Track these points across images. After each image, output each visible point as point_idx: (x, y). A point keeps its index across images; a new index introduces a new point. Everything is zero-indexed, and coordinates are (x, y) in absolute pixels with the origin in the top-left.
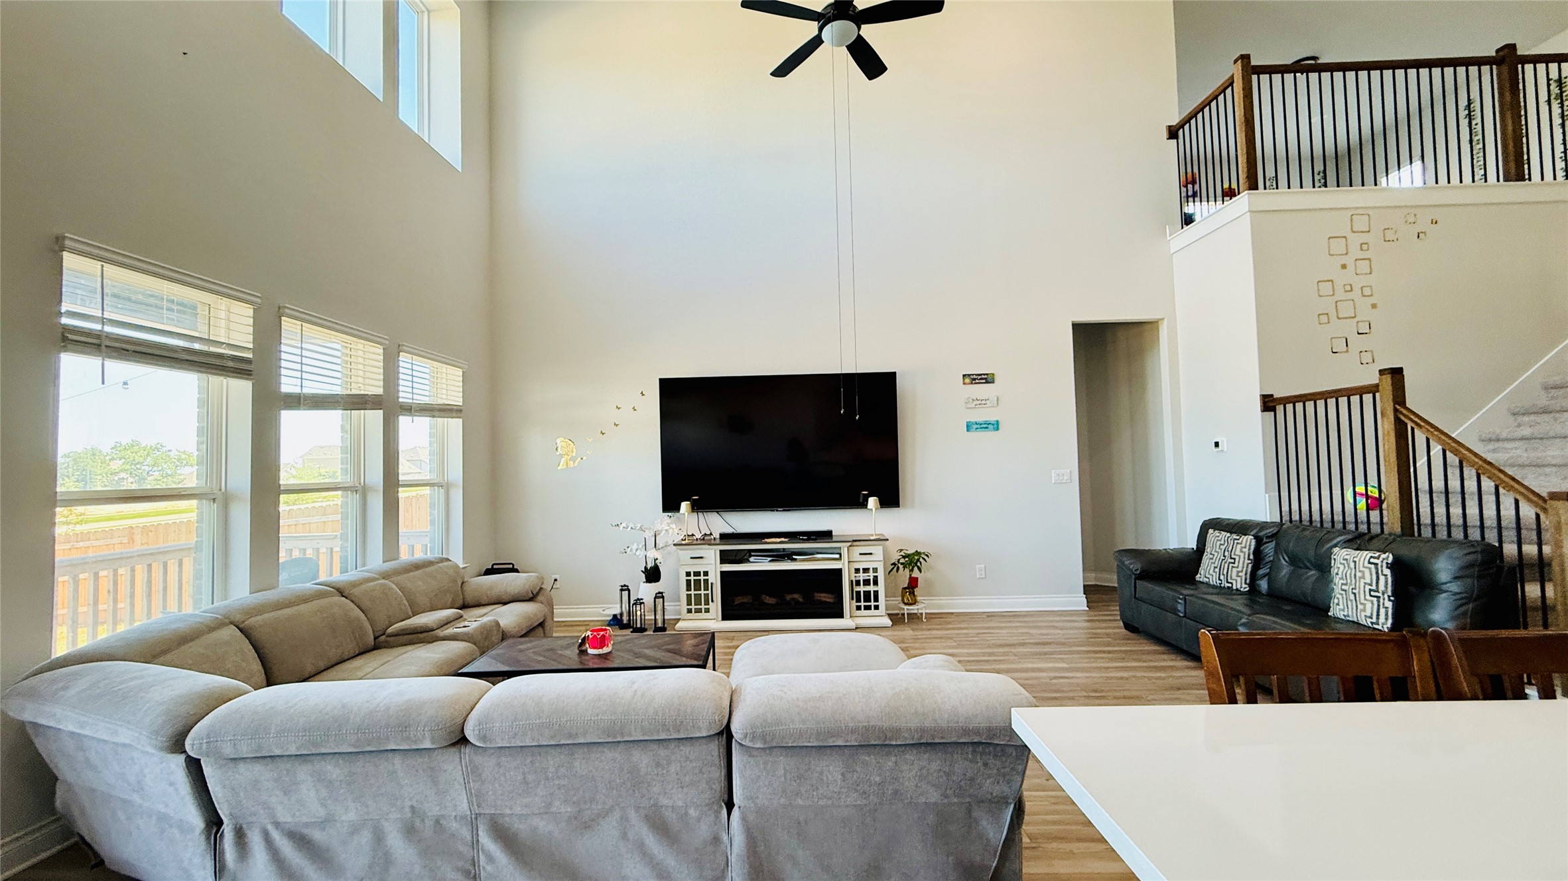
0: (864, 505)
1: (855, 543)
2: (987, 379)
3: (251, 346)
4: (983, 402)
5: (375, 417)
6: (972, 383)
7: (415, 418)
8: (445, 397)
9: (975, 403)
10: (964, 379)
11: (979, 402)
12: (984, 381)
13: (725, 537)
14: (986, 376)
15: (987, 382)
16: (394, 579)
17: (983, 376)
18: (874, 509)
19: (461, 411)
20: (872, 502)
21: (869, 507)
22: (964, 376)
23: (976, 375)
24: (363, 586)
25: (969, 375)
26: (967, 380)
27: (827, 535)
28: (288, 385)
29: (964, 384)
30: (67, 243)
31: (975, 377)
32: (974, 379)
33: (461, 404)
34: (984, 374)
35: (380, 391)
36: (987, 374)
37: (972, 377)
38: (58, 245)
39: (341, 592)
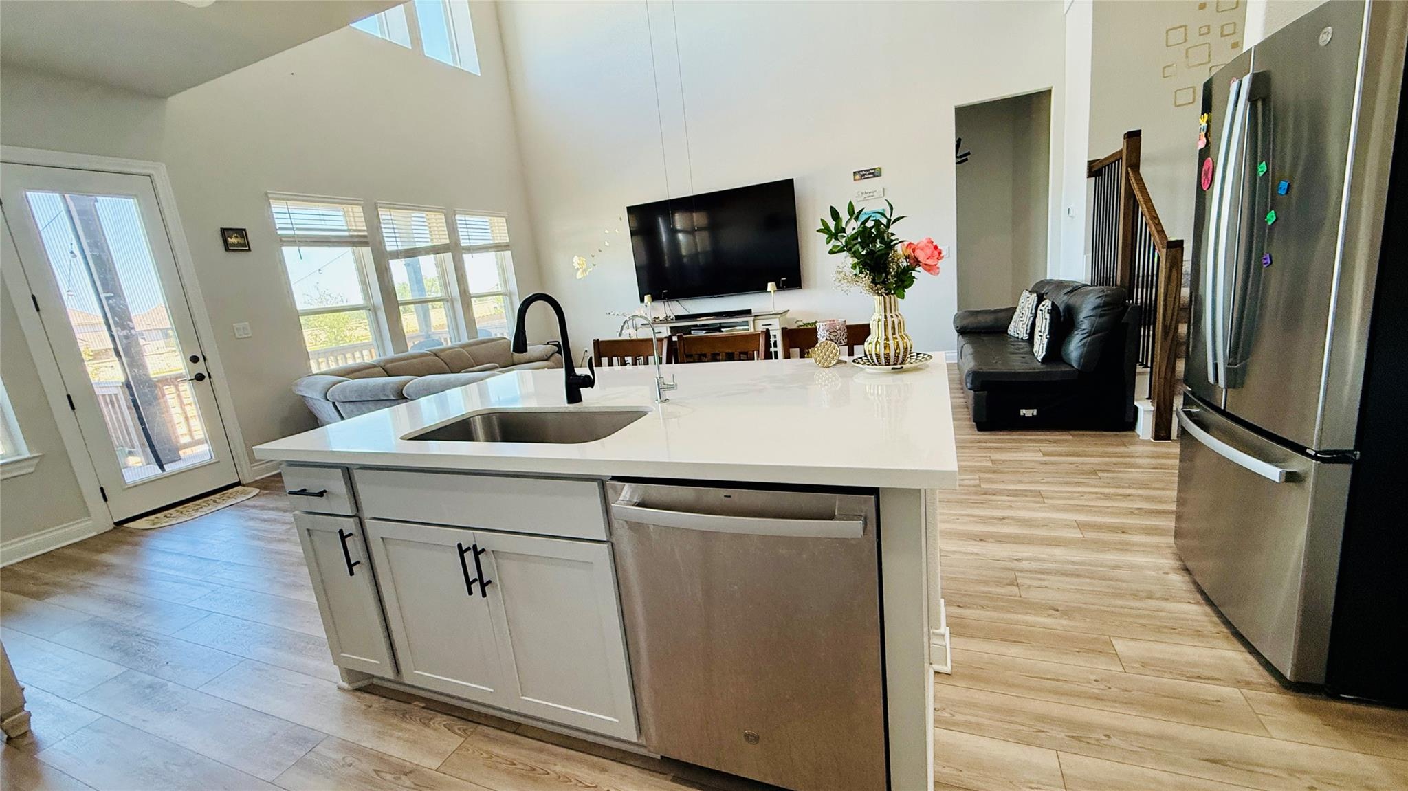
0: (763, 289)
1: (758, 318)
2: (874, 173)
3: (365, 228)
4: (872, 194)
5: (448, 256)
6: (861, 179)
7: (474, 255)
8: (499, 238)
9: (864, 196)
10: (854, 175)
11: (868, 195)
12: (872, 175)
13: (679, 318)
14: (873, 171)
15: (875, 176)
16: (467, 349)
17: (871, 171)
18: (772, 291)
19: (508, 246)
20: (771, 286)
21: (768, 290)
22: (855, 173)
23: (865, 171)
24: (447, 352)
25: (859, 172)
26: (858, 177)
27: (748, 312)
28: (390, 247)
29: (855, 180)
30: (270, 196)
31: (864, 173)
32: (864, 175)
33: (508, 241)
34: (872, 170)
35: (447, 241)
36: (874, 169)
37: (861, 173)
38: (267, 197)
39: (435, 355)
